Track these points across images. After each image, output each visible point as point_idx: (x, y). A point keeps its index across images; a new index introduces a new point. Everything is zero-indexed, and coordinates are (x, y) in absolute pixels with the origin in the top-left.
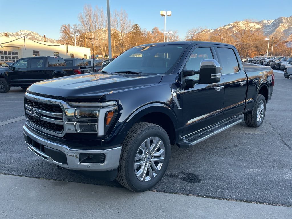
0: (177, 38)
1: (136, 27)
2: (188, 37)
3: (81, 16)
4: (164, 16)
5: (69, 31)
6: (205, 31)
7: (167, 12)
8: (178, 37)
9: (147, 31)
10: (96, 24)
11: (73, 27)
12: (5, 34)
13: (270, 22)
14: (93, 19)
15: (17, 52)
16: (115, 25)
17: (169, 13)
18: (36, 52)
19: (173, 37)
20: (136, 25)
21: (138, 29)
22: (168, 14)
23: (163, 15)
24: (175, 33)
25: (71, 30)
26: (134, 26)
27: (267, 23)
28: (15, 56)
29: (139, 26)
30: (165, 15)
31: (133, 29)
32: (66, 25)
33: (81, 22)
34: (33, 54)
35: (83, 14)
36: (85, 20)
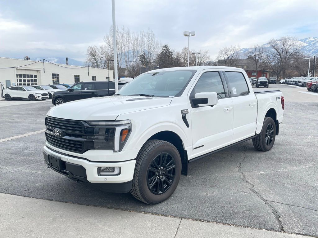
0: (209, 59)
1: (166, 47)
2: (219, 57)
3: (108, 38)
5: (95, 53)
8: (209, 57)
9: (175, 52)
10: (122, 45)
11: (99, 49)
12: (26, 57)
13: (316, 39)
14: (119, 40)
15: (36, 75)
16: (142, 46)
18: (55, 75)
19: (204, 57)
20: (166, 45)
21: (168, 50)
24: (206, 52)
25: (97, 51)
26: (164, 47)
27: (313, 41)
28: (34, 79)
29: (169, 47)
31: (163, 50)
32: (93, 47)
33: (107, 43)
34: (53, 77)
35: (109, 36)
36: (111, 42)
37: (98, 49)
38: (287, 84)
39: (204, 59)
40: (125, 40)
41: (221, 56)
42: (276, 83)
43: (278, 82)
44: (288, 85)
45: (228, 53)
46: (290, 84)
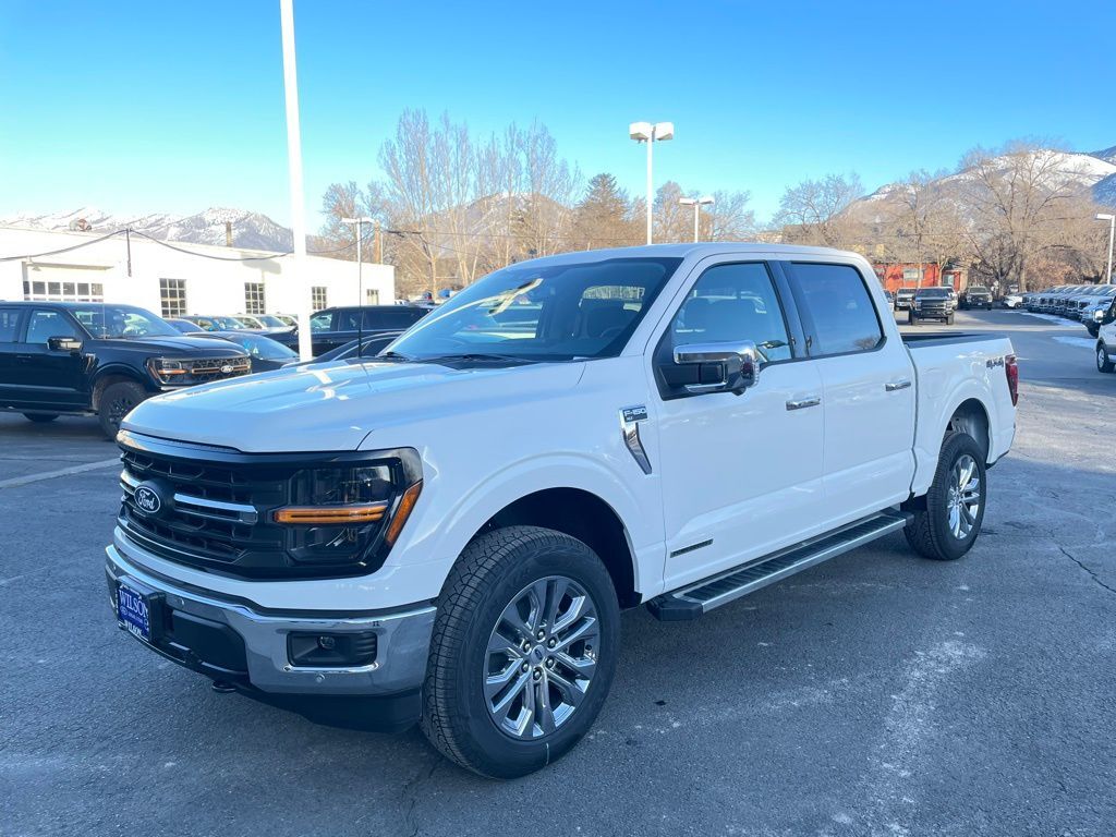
1: (604, 185)
3: (392, 154)
4: (646, 139)
5: (351, 205)
6: (887, 190)
7: (655, 128)
8: (751, 215)
11: (367, 192)
12: (81, 221)
15: (100, 284)
17: (664, 128)
18: (173, 283)
20: (604, 177)
21: (608, 194)
22: (658, 135)
23: (639, 138)
24: (740, 200)
25: (358, 201)
26: (594, 182)
29: (613, 182)
30: (649, 136)
31: (592, 193)
32: (343, 187)
33: (390, 173)
34: (162, 291)
35: (397, 145)
36: (403, 167)
37: (362, 194)
38: (1031, 310)
39: (733, 224)
40: (453, 160)
41: (790, 210)
42: (989, 309)
43: (999, 305)
44: (1033, 315)
45: (815, 201)
46: (1039, 311)
